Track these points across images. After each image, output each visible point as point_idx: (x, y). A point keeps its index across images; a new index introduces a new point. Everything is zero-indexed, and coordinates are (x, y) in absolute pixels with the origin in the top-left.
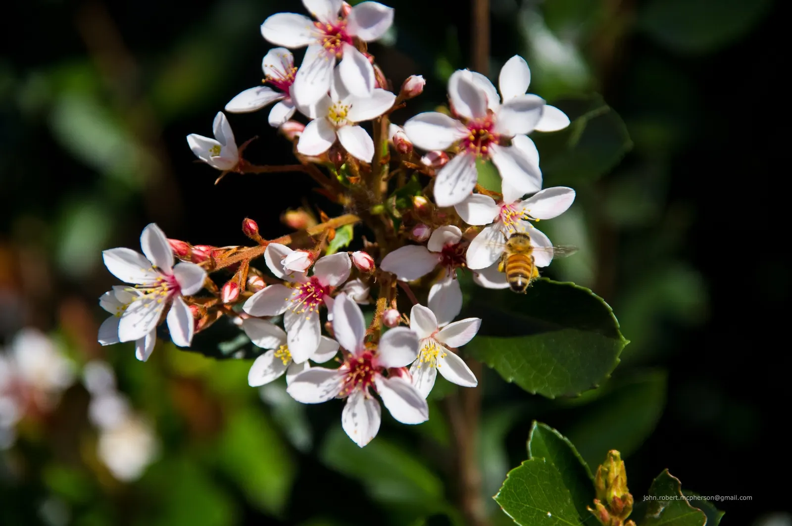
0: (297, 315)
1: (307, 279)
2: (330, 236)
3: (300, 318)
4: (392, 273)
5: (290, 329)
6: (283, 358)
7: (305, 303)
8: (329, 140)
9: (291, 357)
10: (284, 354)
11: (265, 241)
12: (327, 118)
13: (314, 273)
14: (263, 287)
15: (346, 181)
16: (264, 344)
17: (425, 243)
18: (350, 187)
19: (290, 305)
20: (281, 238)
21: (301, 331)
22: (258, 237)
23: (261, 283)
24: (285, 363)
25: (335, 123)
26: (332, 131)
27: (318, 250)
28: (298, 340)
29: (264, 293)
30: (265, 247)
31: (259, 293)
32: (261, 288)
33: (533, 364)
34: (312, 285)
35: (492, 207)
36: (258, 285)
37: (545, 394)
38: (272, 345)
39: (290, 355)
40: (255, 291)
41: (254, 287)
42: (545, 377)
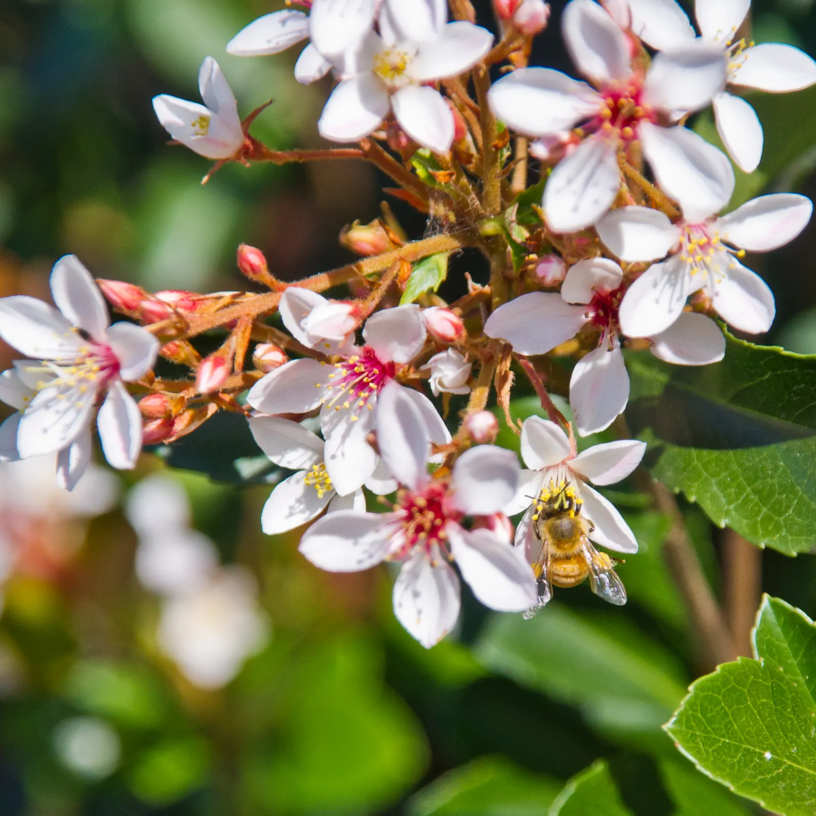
0: (341, 413)
1: (357, 349)
2: (401, 273)
3: (346, 416)
4: (504, 340)
5: (329, 437)
6: (318, 486)
7: (352, 391)
8: (376, 112)
9: (331, 484)
10: (320, 479)
11: (281, 284)
12: (374, 73)
13: (366, 340)
14: (281, 364)
15: (431, 177)
16: (289, 463)
17: (555, 288)
18: (437, 187)
19: (328, 394)
20: (313, 278)
21: (348, 440)
22: (267, 277)
23: (278, 356)
24: (320, 495)
25: (388, 82)
26: (385, 95)
27: (373, 299)
28: (343, 455)
29: (284, 375)
30: (281, 293)
31: (275, 373)
32: (278, 365)
33: (764, 496)
34: (364, 360)
35: (663, 229)
36: (272, 361)
37: (781, 548)
38: (303, 463)
39: (329, 481)
40: (267, 370)
41: (265, 363)
42: (782, 519)
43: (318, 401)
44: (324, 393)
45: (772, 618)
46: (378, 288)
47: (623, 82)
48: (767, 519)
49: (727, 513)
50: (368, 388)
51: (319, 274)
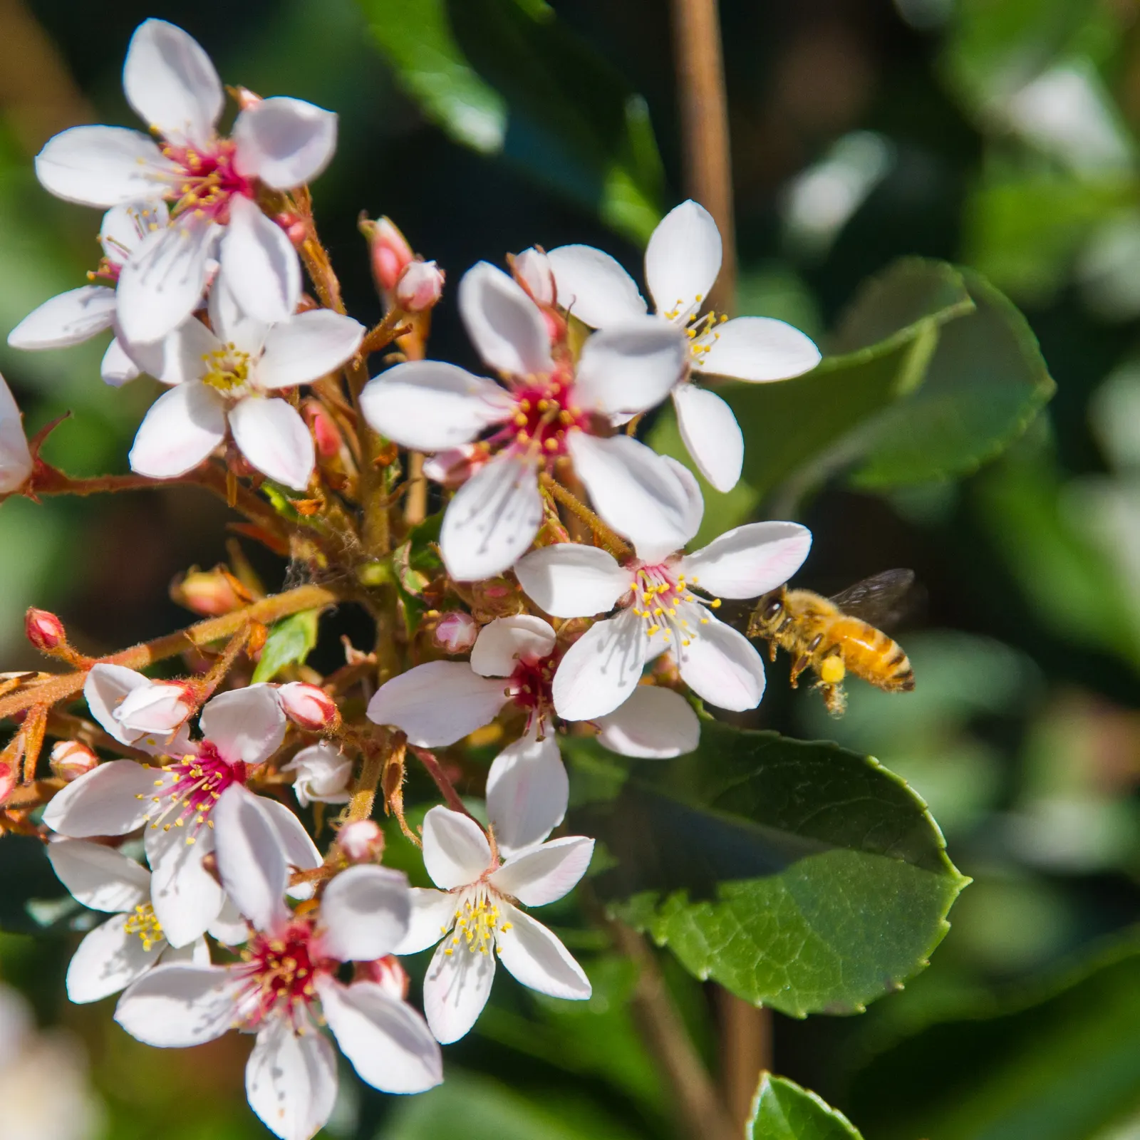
0: (174, 834)
1: (193, 746)
2: (252, 641)
3: (180, 838)
4: (395, 727)
5: (157, 866)
6: (143, 935)
7: (187, 803)
9: (162, 932)
10: (147, 925)
11: (87, 659)
13: (204, 732)
14: (89, 769)
15: (291, 509)
16: (104, 902)
17: (463, 656)
18: (299, 521)
19: (153, 808)
20: (130, 650)
21: (183, 870)
22: (67, 651)
23: (84, 758)
24: (147, 946)
25: (224, 393)
27: (214, 678)
28: (177, 890)
29: (93, 783)
30: (86, 672)
31: (80, 781)
32: (85, 770)
33: (760, 935)
34: (201, 761)
35: (610, 572)
36: (77, 764)
37: (785, 1007)
38: (122, 903)
39: (158, 927)
40: (71, 777)
41: (67, 768)
42: (785, 967)
43: (140, 818)
44: (150, 806)
45: (774, 1105)
46: (220, 663)
47: (543, 377)
48: (765, 968)
49: (710, 960)
50: (209, 797)
51: (139, 644)
